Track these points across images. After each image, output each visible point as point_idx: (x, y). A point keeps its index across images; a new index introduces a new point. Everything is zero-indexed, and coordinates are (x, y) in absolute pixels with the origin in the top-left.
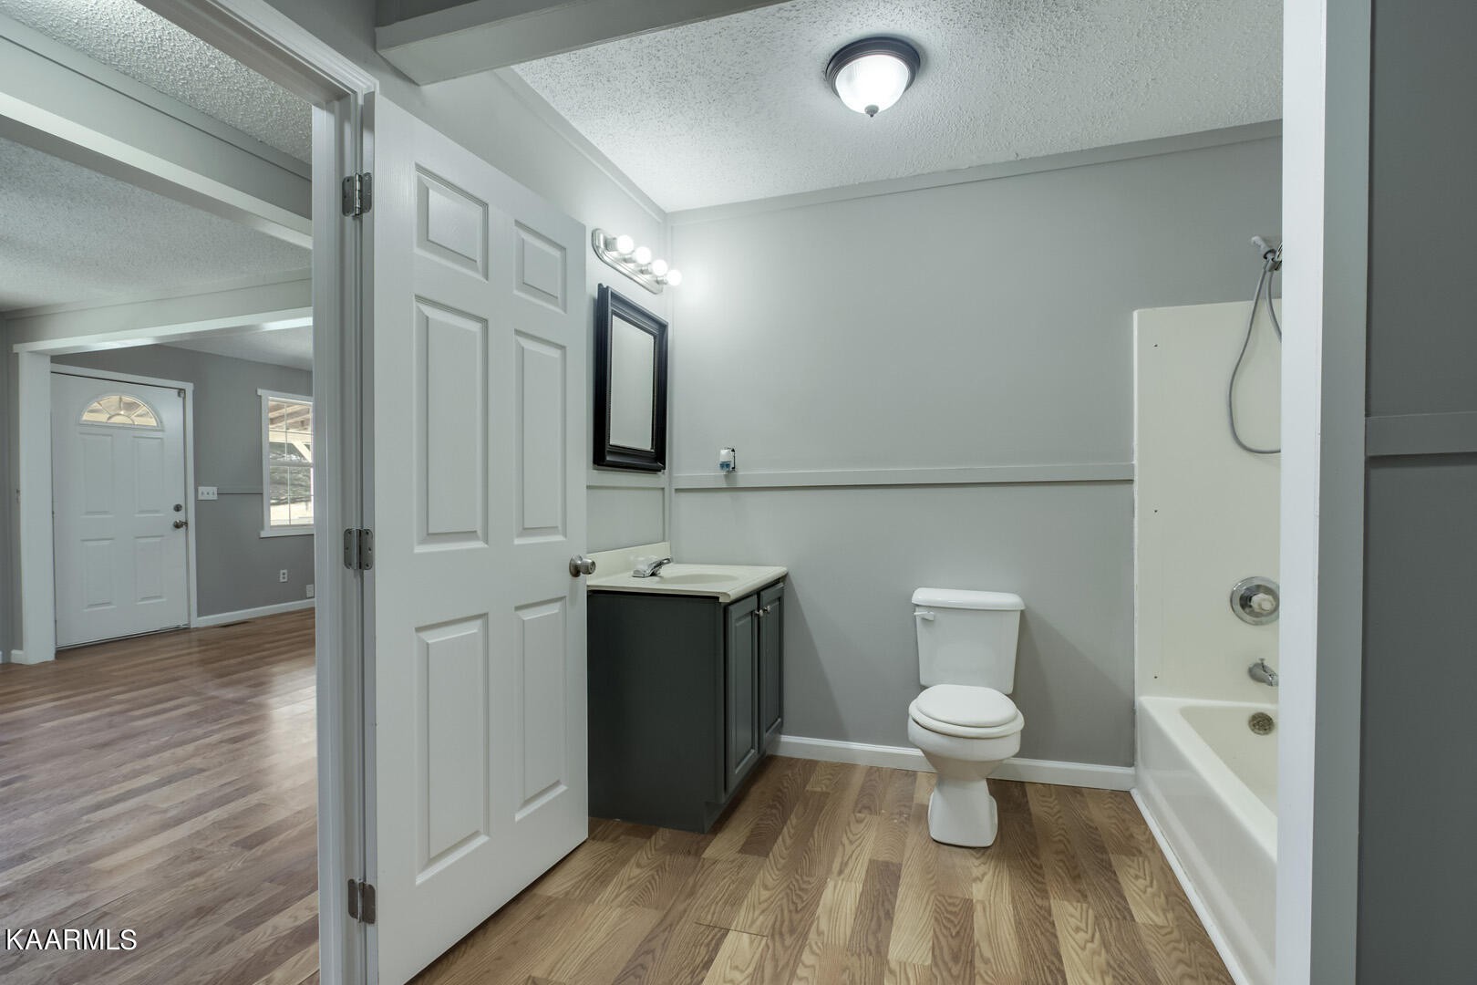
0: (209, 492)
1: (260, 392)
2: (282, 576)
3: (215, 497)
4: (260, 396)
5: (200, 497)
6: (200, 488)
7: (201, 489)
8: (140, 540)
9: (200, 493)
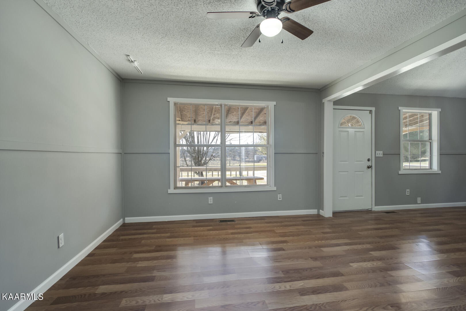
0: (380, 153)
2: (407, 192)
3: (382, 156)
4: (400, 110)
5: (377, 156)
6: (376, 151)
7: (377, 152)
8: (356, 173)
9: (376, 154)
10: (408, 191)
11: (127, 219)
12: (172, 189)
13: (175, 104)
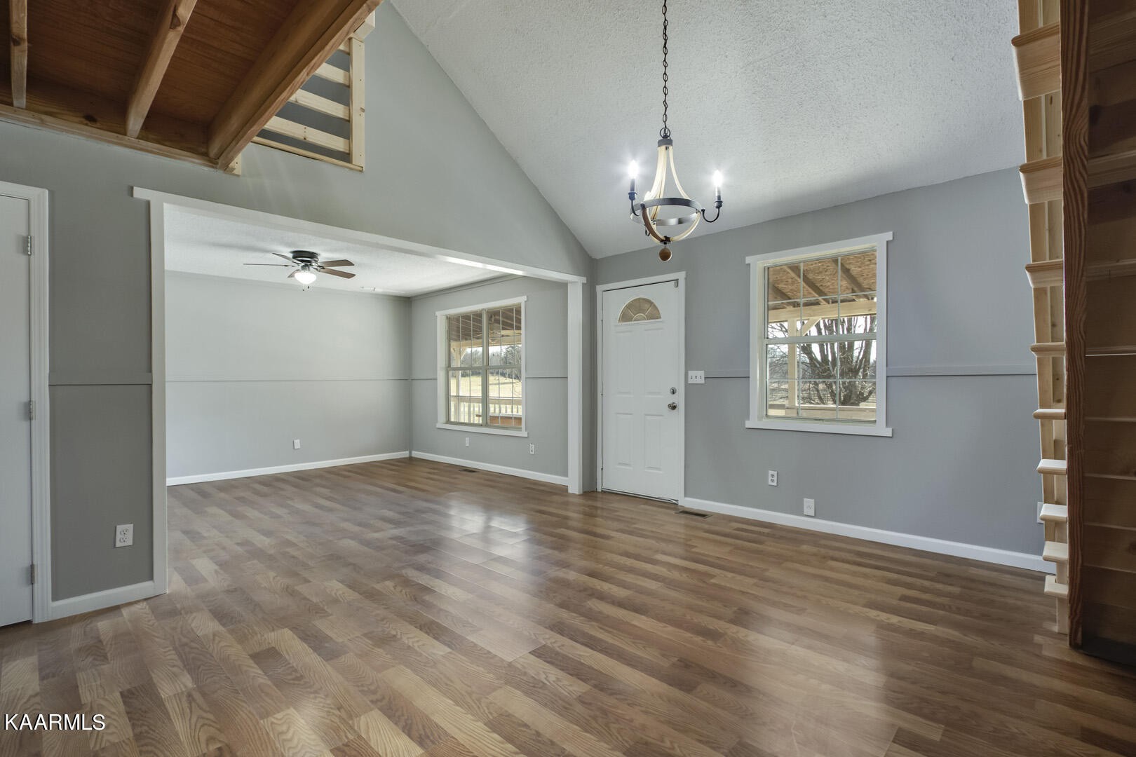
0: (698, 377)
1: (748, 260)
2: (770, 478)
3: (702, 381)
4: (749, 265)
5: (690, 381)
6: (689, 372)
7: (691, 373)
8: (648, 418)
9: (689, 377)
10: (773, 476)
11: (413, 452)
12: (441, 423)
13: (447, 317)
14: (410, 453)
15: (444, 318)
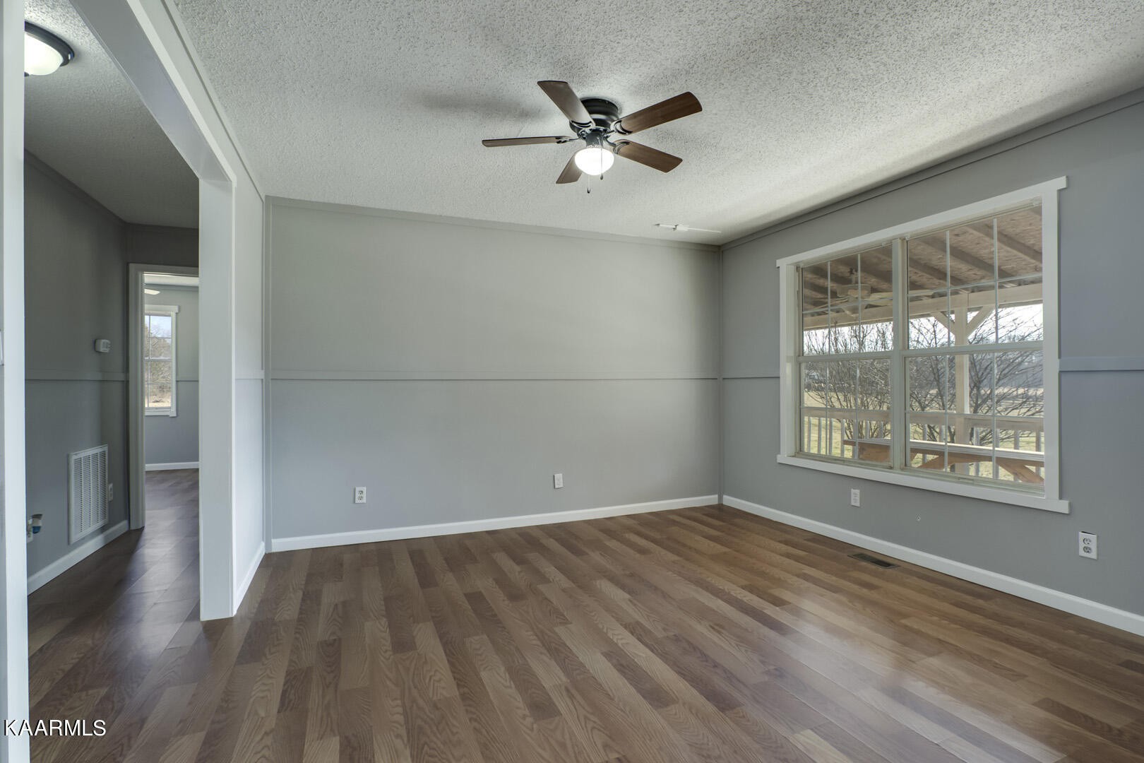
11: (725, 497)
12: (785, 456)
13: (797, 268)
14: (720, 498)
15: (793, 268)
